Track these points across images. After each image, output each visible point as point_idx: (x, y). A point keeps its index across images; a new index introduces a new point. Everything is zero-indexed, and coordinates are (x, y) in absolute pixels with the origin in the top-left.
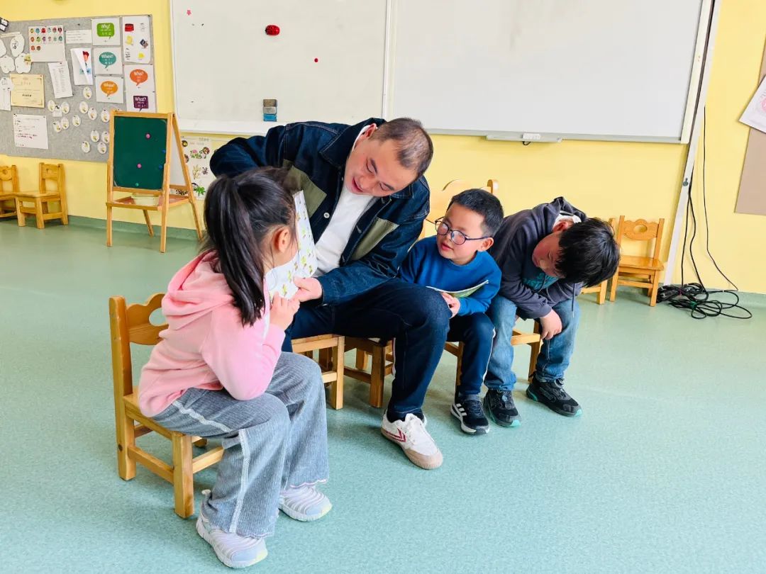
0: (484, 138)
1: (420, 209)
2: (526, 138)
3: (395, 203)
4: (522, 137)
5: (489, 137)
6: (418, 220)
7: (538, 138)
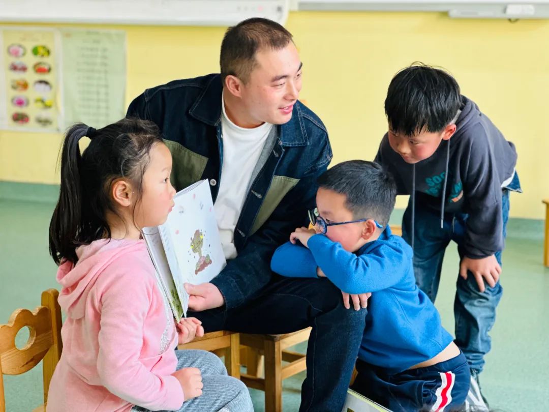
0: (445, 14)
1: (321, 154)
2: (512, 11)
3: (289, 154)
4: (505, 11)
5: (454, 13)
6: (321, 169)
7: (530, 11)
